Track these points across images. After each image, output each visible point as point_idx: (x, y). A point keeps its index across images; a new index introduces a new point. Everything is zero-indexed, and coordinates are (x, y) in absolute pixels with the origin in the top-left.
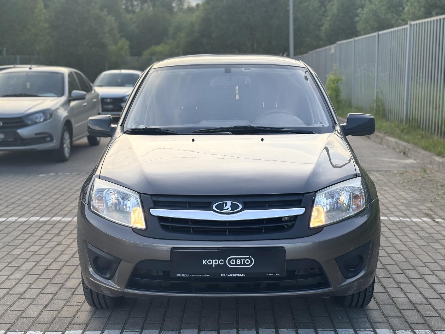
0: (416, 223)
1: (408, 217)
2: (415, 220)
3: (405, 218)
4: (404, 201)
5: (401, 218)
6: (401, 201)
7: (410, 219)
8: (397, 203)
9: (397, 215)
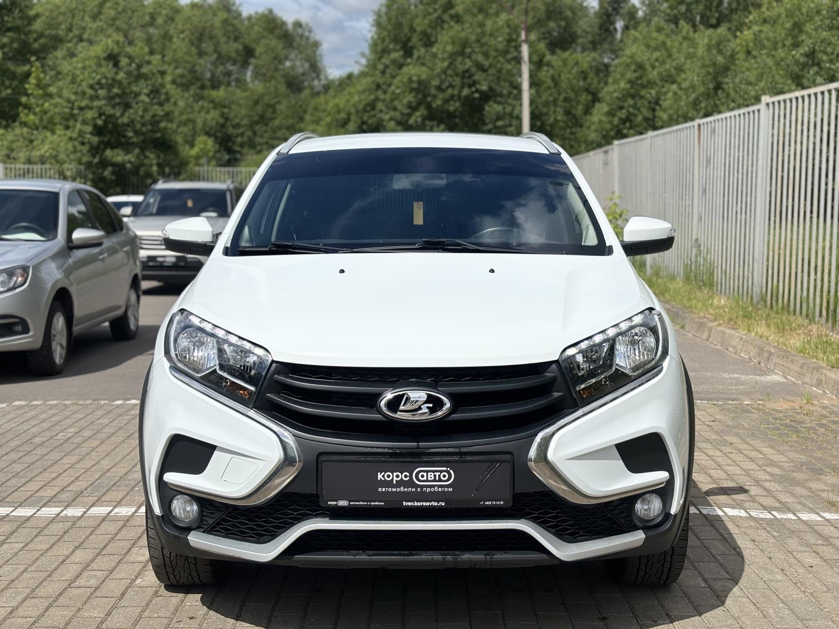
0: (810, 526)
1: (789, 510)
2: (805, 516)
3: (784, 512)
4: (776, 471)
5: (774, 513)
6: (769, 469)
7: (795, 515)
8: (761, 476)
9: (764, 504)
